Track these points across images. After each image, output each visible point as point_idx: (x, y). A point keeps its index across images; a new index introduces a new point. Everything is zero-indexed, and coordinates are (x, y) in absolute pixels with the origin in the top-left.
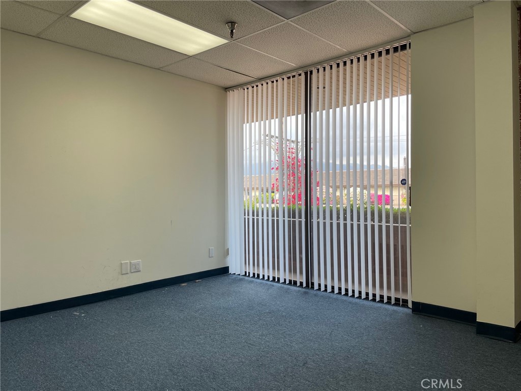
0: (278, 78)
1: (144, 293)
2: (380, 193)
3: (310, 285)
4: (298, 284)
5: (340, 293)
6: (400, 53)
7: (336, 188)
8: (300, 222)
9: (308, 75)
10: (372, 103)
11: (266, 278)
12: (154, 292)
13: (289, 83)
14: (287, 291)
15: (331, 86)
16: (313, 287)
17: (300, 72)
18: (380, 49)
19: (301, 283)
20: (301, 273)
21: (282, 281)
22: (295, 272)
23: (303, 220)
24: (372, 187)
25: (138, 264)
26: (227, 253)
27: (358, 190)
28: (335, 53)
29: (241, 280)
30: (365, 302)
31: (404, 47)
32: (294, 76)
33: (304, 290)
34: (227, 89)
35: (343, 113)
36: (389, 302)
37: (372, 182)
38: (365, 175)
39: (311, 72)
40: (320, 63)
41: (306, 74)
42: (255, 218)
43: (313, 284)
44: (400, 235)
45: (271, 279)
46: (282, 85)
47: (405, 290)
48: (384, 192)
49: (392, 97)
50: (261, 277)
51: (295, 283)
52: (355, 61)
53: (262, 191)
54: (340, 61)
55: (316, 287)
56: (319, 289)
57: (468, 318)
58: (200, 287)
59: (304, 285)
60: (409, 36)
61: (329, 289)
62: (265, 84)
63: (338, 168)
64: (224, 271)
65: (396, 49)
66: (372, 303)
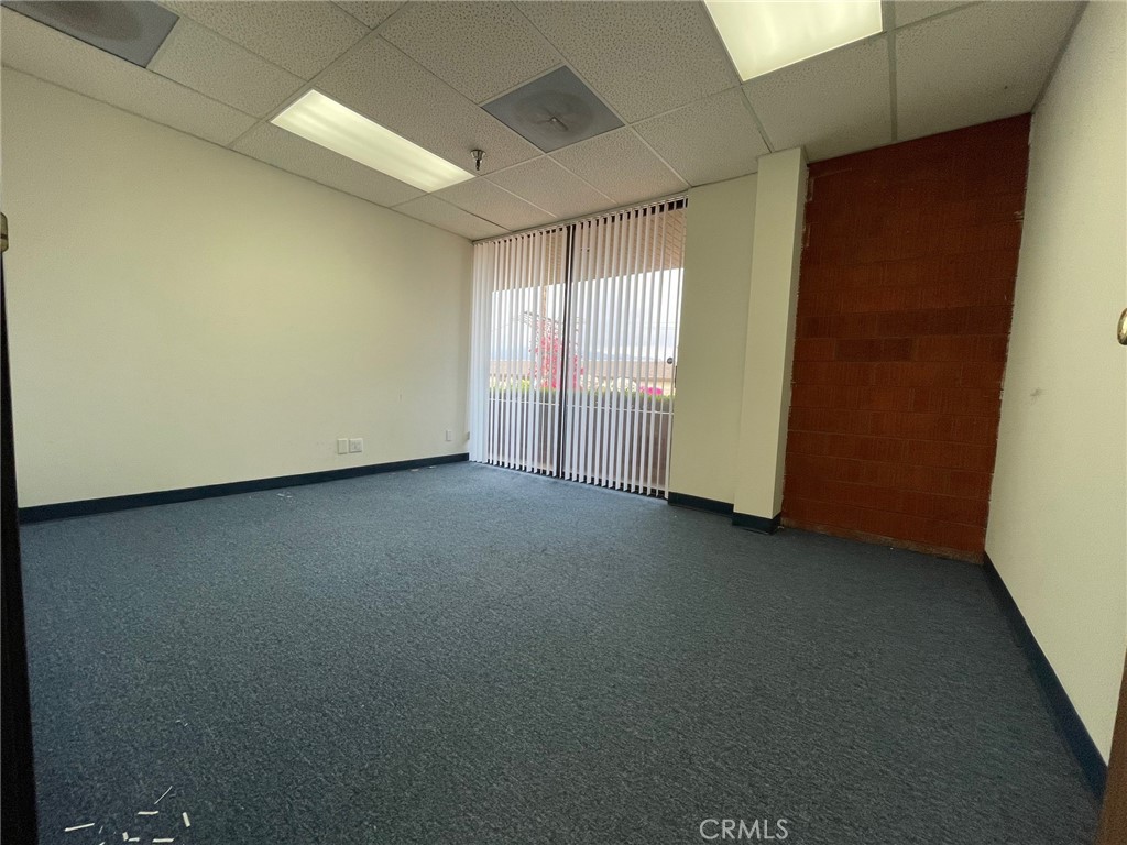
0: (535, 232)
1: (366, 477)
2: (650, 386)
3: (560, 475)
4: (548, 473)
5: (592, 483)
6: (675, 211)
7: (603, 379)
8: (553, 407)
9: (571, 230)
10: (641, 276)
11: (512, 466)
12: (378, 477)
13: (548, 240)
14: (534, 481)
15: (596, 248)
16: (563, 477)
17: (562, 225)
18: (662, 202)
19: (551, 473)
20: (552, 462)
21: (529, 469)
22: (545, 461)
23: (557, 405)
24: (643, 380)
25: (359, 443)
26: (468, 437)
27: (627, 381)
28: (604, 205)
29: (482, 468)
30: (620, 493)
31: (680, 204)
32: (554, 231)
33: (553, 480)
34: (474, 242)
35: (607, 286)
36: (644, 493)
37: (643, 376)
38: (628, 366)
39: (574, 226)
40: (584, 216)
41: (568, 228)
42: (502, 401)
43: (563, 473)
44: (662, 424)
45: (518, 467)
46: (540, 239)
47: (662, 482)
48: (655, 385)
49: (663, 269)
50: (506, 465)
51: (544, 472)
52: (625, 216)
53: (517, 378)
54: (609, 215)
55: (567, 477)
56: (571, 479)
57: (724, 509)
58: (434, 474)
59: (555, 475)
60: (687, 190)
61: (581, 479)
62: (520, 239)
63: (598, 356)
64: (464, 458)
65: (671, 206)
66: (627, 494)
